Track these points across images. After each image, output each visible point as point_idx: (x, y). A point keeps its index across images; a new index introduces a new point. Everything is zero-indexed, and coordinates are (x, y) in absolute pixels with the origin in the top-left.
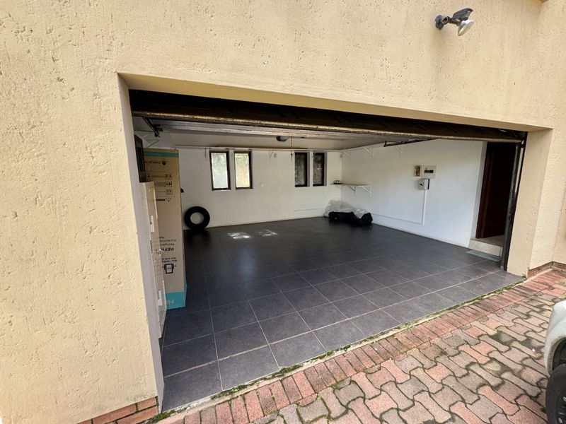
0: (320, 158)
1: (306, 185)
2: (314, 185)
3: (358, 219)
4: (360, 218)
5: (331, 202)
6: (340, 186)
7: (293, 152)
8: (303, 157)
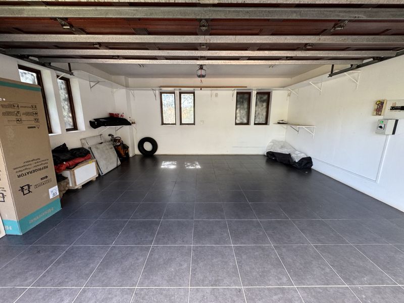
0: (265, 97)
1: (248, 123)
2: (255, 124)
3: (295, 162)
4: (297, 161)
5: (274, 142)
6: (285, 126)
7: (235, 92)
8: (246, 96)
